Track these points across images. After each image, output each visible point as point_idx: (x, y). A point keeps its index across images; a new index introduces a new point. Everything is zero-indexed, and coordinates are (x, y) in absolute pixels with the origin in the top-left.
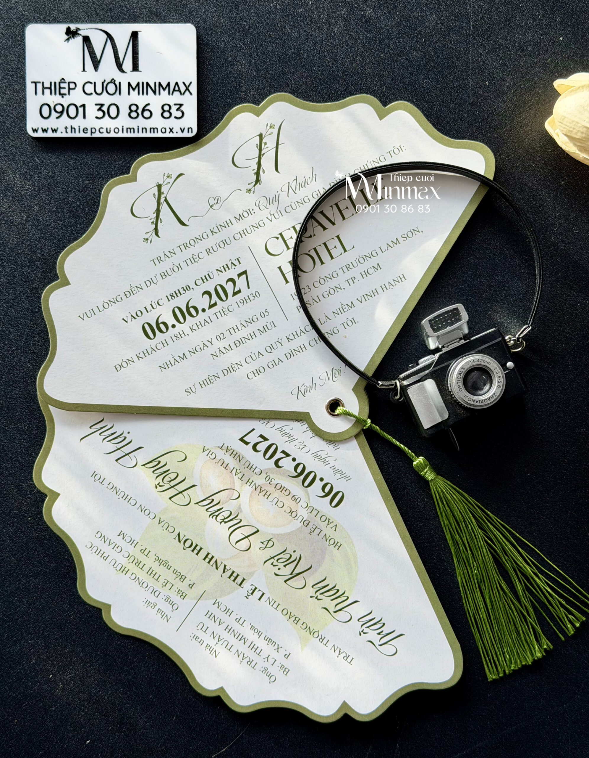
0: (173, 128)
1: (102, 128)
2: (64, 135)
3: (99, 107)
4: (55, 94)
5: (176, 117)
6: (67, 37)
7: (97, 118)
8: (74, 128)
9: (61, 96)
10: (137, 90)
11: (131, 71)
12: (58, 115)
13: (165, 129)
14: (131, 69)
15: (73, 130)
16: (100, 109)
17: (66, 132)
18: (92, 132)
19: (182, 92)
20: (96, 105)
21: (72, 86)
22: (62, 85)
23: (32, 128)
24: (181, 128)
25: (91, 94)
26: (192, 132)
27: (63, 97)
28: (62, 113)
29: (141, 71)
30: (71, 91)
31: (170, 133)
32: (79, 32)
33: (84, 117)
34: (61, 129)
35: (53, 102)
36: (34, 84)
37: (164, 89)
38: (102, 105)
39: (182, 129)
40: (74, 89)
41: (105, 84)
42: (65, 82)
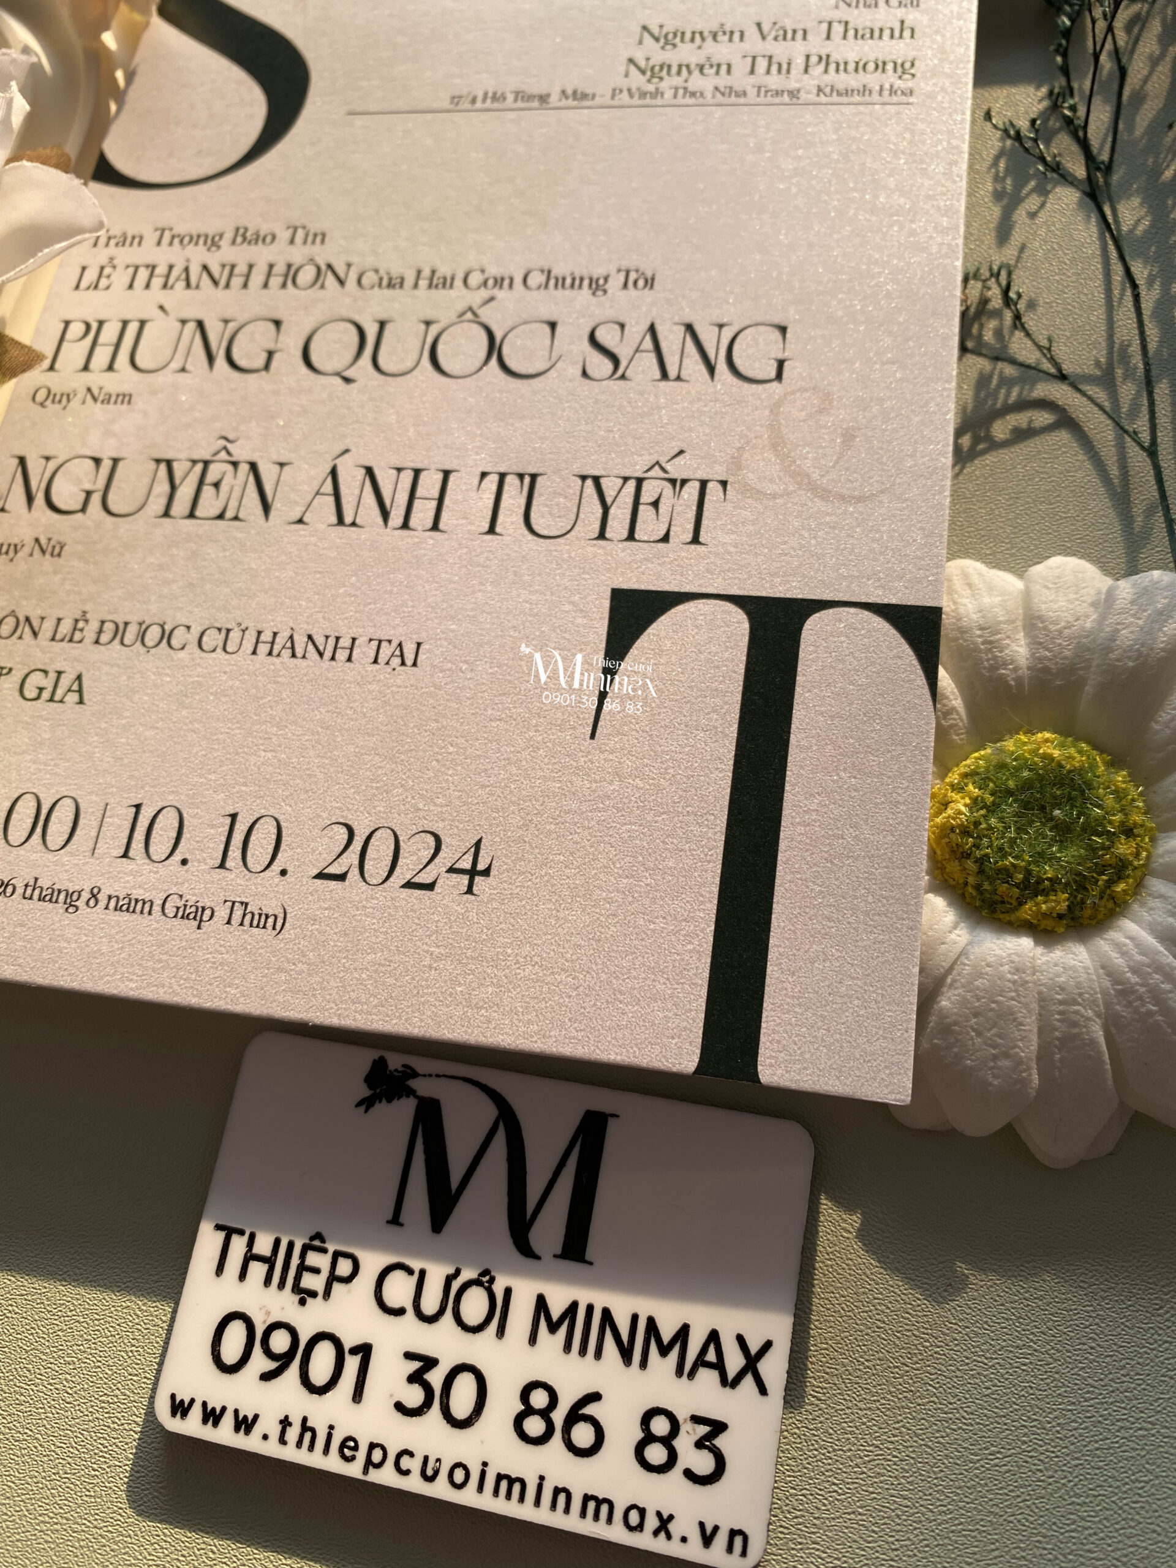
0: (671, 1517)
1: (411, 1454)
2: (272, 1449)
3: (416, 1365)
4: (282, 1285)
5: (689, 1474)
6: (365, 1092)
7: (399, 1407)
8: (313, 1431)
9: (297, 1298)
10: (563, 1330)
11: (555, 1256)
12: (272, 1365)
13: (642, 1512)
14: (559, 1251)
15: (308, 1436)
16: (415, 1378)
17: (282, 1441)
18: (369, 1463)
19: (732, 1373)
20: (409, 1356)
21: (344, 1267)
22: (313, 1259)
23: (173, 1397)
24: (702, 1525)
25: (400, 1312)
26: (744, 1554)
27: (302, 1302)
28: (284, 1361)
29: (591, 1263)
30: (337, 1287)
31: (656, 1533)
32: (413, 1083)
33: (358, 1394)
34: (269, 1424)
35: (268, 1313)
36: (221, 1235)
37: (664, 1351)
38: (430, 1363)
39: (709, 1530)
40: (348, 1280)
41: (456, 1285)
42: (324, 1251)
